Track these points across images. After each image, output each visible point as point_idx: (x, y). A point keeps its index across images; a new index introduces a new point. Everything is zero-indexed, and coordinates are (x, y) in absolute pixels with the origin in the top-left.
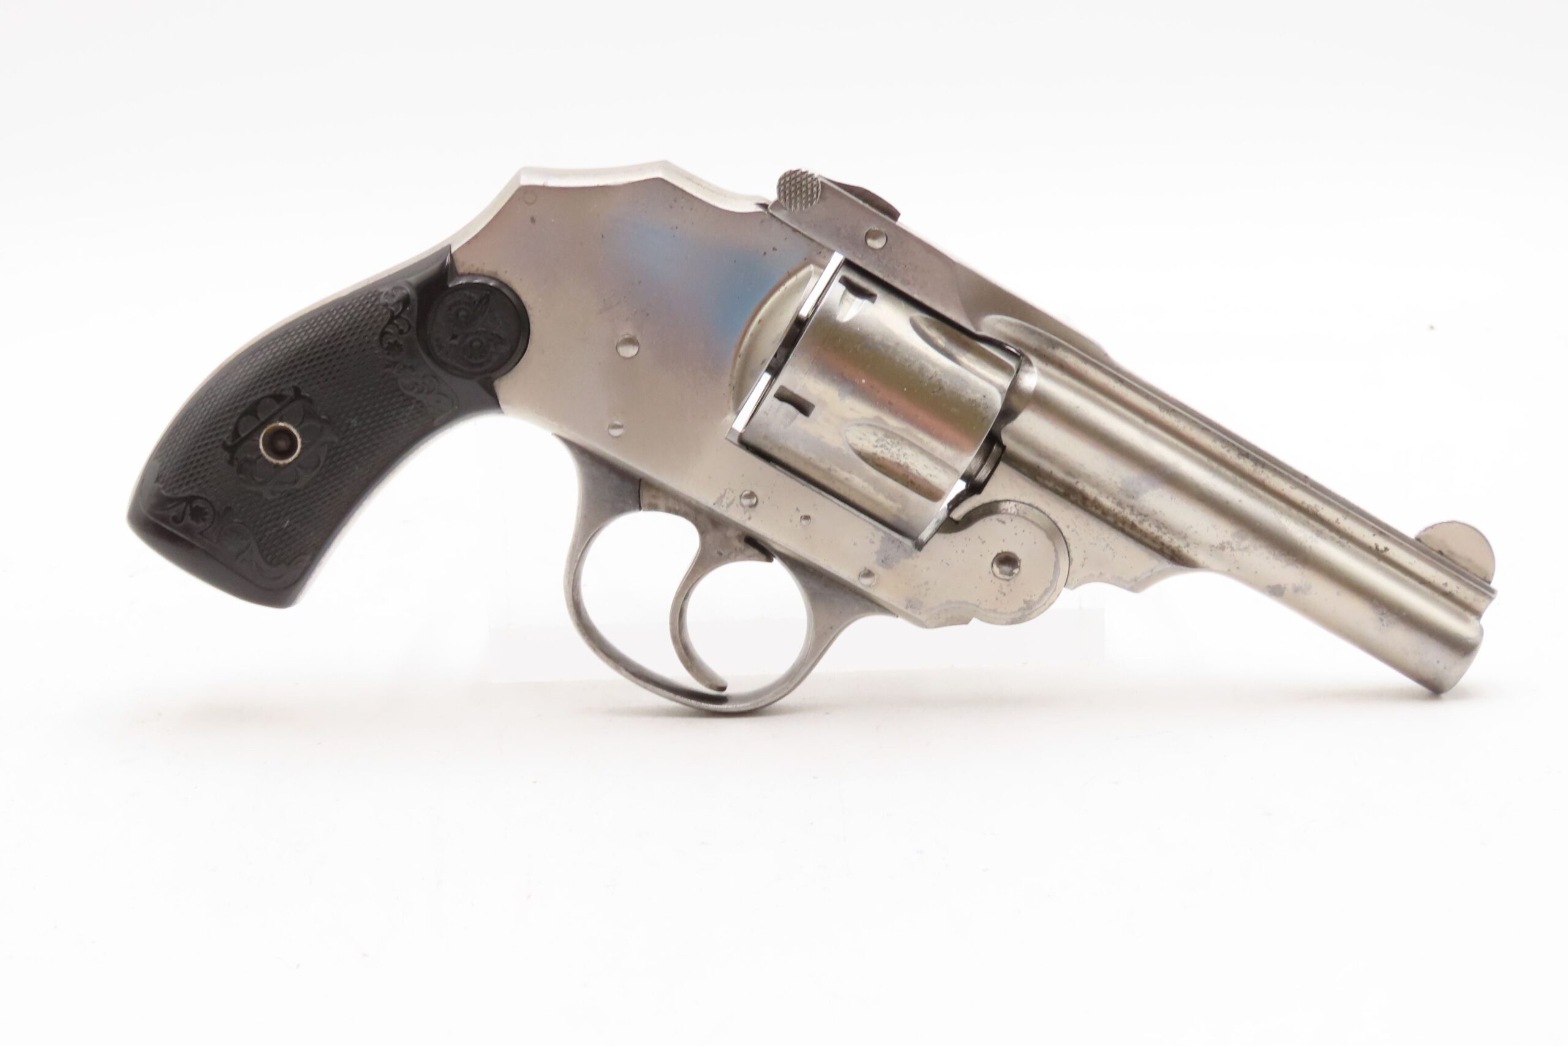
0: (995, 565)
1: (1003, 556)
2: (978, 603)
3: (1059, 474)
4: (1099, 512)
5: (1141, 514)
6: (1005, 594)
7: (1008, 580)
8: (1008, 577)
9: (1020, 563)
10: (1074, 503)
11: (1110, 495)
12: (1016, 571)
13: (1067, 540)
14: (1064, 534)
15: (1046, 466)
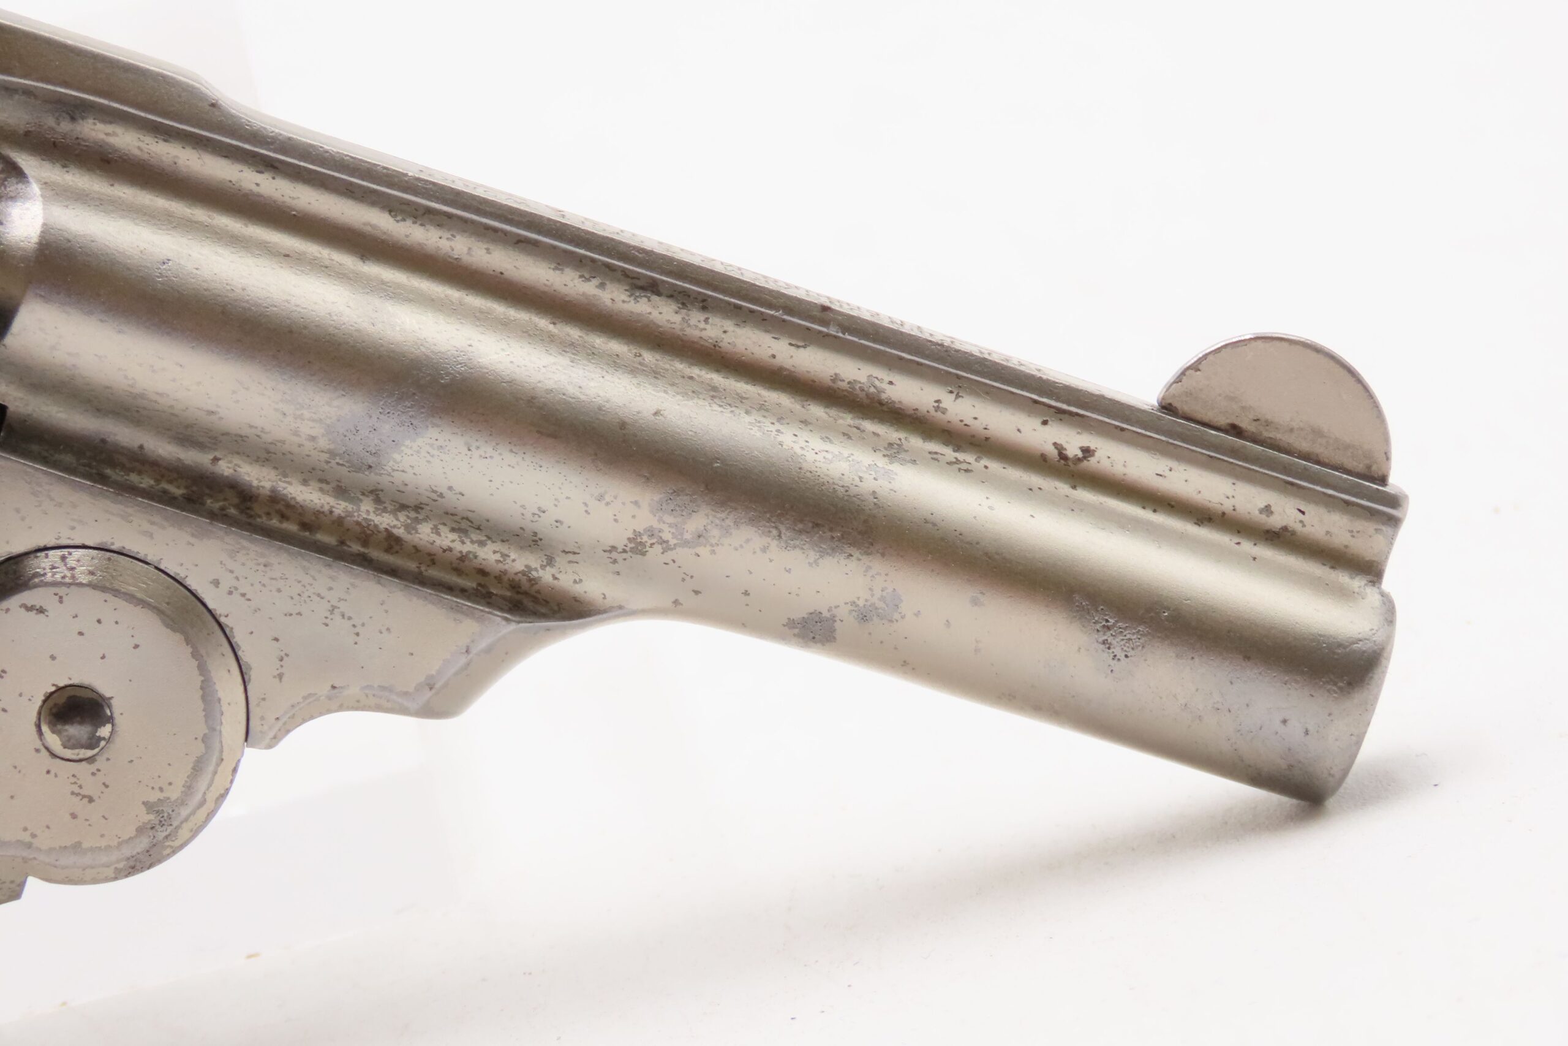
0: (45, 728)
1: (61, 699)
2: (26, 837)
3: (164, 449)
4: (292, 527)
5: (403, 507)
6: (91, 800)
7: (91, 760)
8: (89, 753)
9: (110, 707)
10: (218, 516)
11: (310, 474)
12: (105, 731)
13: (222, 620)
14: (211, 606)
15: (124, 435)
